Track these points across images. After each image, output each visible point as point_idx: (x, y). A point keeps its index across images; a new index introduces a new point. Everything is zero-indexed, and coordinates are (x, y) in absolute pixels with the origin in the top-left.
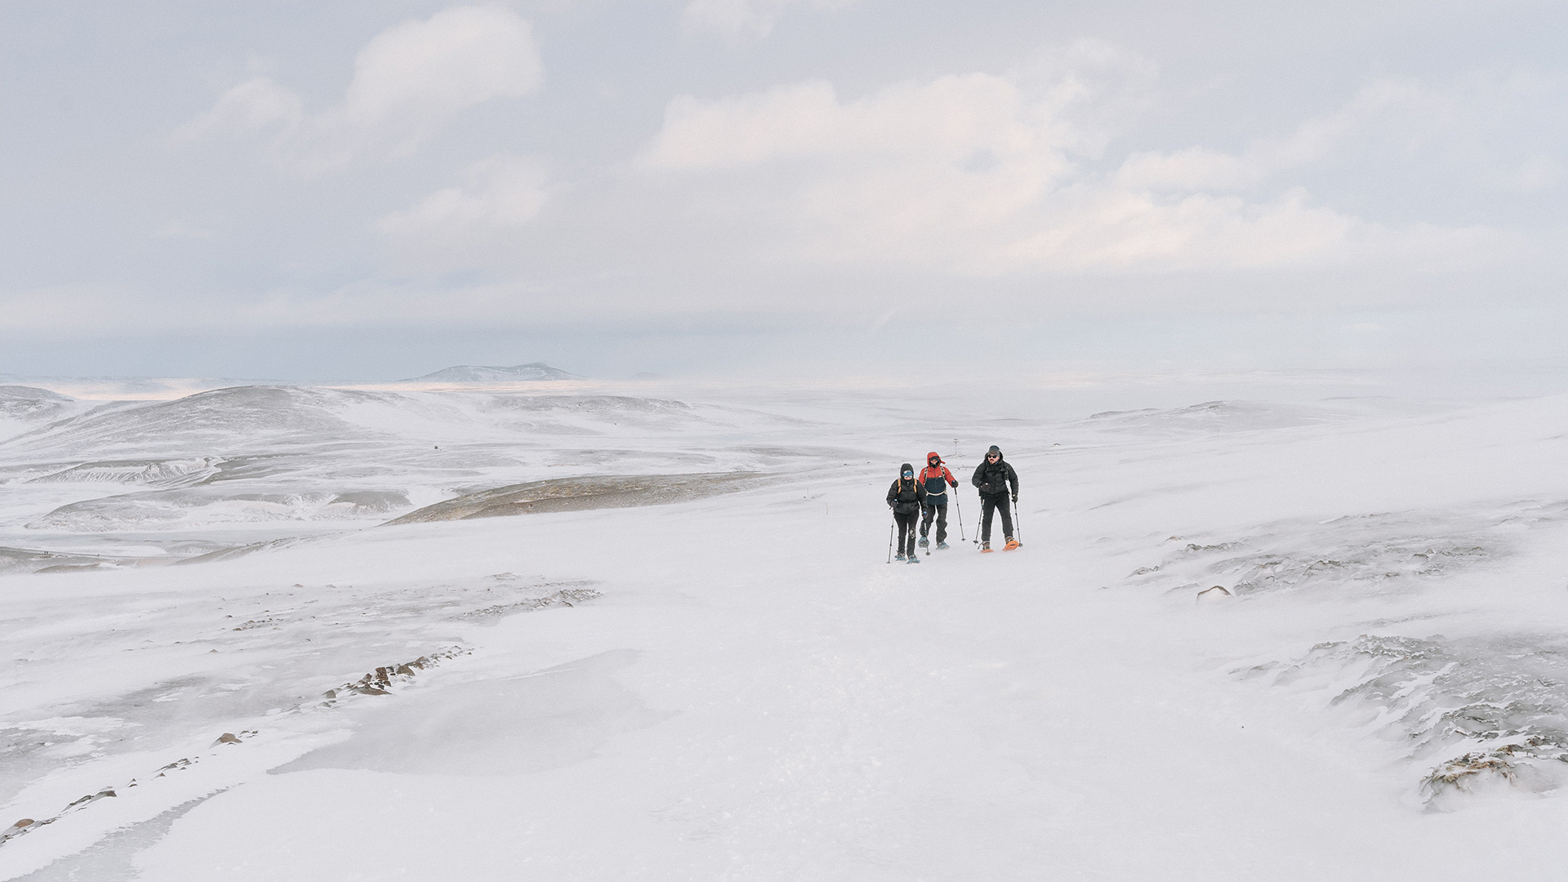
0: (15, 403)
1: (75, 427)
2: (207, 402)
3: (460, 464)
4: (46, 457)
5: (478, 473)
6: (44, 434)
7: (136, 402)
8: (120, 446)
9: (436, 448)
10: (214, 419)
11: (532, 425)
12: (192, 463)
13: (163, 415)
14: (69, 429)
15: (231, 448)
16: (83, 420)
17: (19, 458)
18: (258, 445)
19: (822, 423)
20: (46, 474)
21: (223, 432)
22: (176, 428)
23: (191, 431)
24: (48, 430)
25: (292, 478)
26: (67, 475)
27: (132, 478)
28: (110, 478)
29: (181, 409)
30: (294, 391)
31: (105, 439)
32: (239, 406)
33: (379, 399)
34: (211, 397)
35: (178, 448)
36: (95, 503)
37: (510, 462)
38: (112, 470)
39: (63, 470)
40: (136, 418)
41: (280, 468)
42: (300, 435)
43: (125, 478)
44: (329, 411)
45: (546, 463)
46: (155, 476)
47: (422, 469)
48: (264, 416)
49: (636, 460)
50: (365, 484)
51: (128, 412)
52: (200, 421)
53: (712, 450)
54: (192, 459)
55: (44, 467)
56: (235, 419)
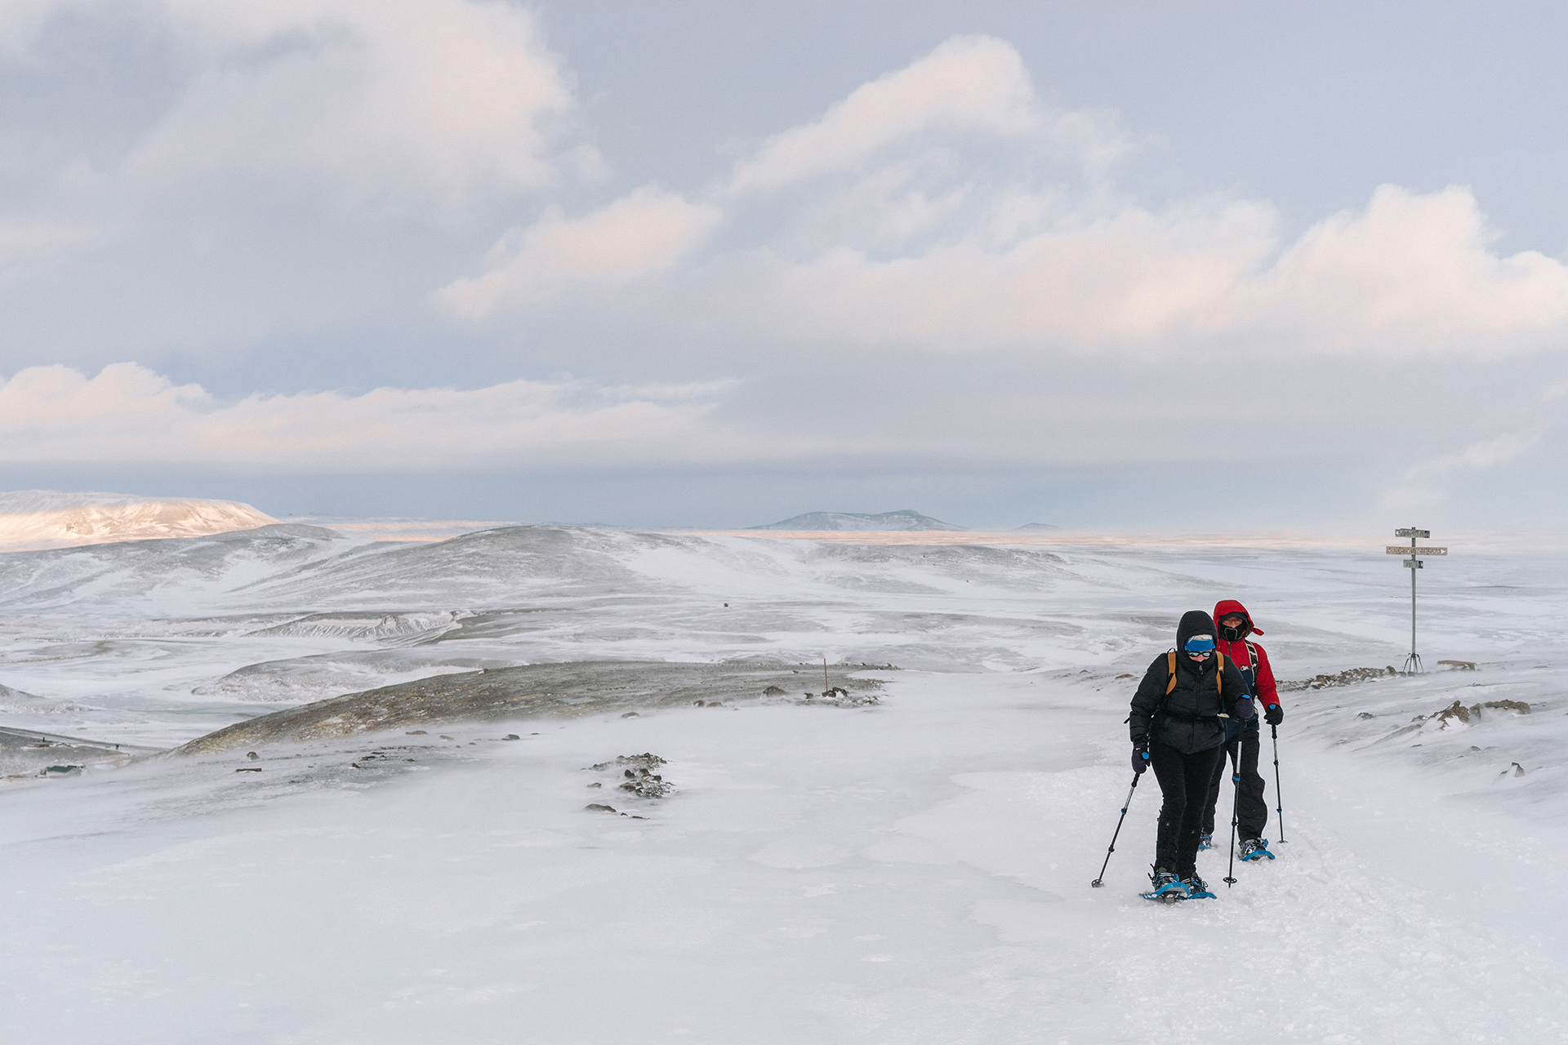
0: (265, 541)
1: (325, 571)
2: (475, 543)
3: (744, 628)
4: (281, 605)
5: (763, 640)
6: (291, 578)
7: (400, 543)
8: (367, 594)
9: (726, 605)
10: (478, 565)
11: (861, 581)
12: (436, 617)
13: (423, 558)
14: (318, 573)
15: (489, 600)
16: (335, 563)
17: (251, 606)
18: (522, 596)
19: (1240, 587)
20: (270, 625)
21: (483, 580)
22: (434, 574)
23: (449, 579)
24: (295, 574)
25: (530, 640)
26: (291, 627)
27: (363, 633)
28: (338, 632)
29: (444, 551)
30: (579, 532)
31: (353, 585)
32: (511, 549)
33: (678, 544)
34: (481, 538)
35: (428, 598)
36: (281, 665)
37: (809, 626)
38: (342, 623)
39: (290, 621)
40: (394, 561)
41: (525, 626)
42: (573, 586)
43: (354, 634)
44: (615, 558)
45: (855, 628)
46: (390, 631)
47: (695, 632)
48: (537, 561)
49: (975, 628)
50: (616, 649)
51: (388, 554)
52: (462, 567)
53: (1080, 617)
54: (436, 613)
55: (270, 616)
56: (502, 565)
